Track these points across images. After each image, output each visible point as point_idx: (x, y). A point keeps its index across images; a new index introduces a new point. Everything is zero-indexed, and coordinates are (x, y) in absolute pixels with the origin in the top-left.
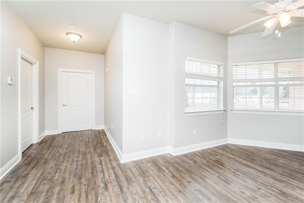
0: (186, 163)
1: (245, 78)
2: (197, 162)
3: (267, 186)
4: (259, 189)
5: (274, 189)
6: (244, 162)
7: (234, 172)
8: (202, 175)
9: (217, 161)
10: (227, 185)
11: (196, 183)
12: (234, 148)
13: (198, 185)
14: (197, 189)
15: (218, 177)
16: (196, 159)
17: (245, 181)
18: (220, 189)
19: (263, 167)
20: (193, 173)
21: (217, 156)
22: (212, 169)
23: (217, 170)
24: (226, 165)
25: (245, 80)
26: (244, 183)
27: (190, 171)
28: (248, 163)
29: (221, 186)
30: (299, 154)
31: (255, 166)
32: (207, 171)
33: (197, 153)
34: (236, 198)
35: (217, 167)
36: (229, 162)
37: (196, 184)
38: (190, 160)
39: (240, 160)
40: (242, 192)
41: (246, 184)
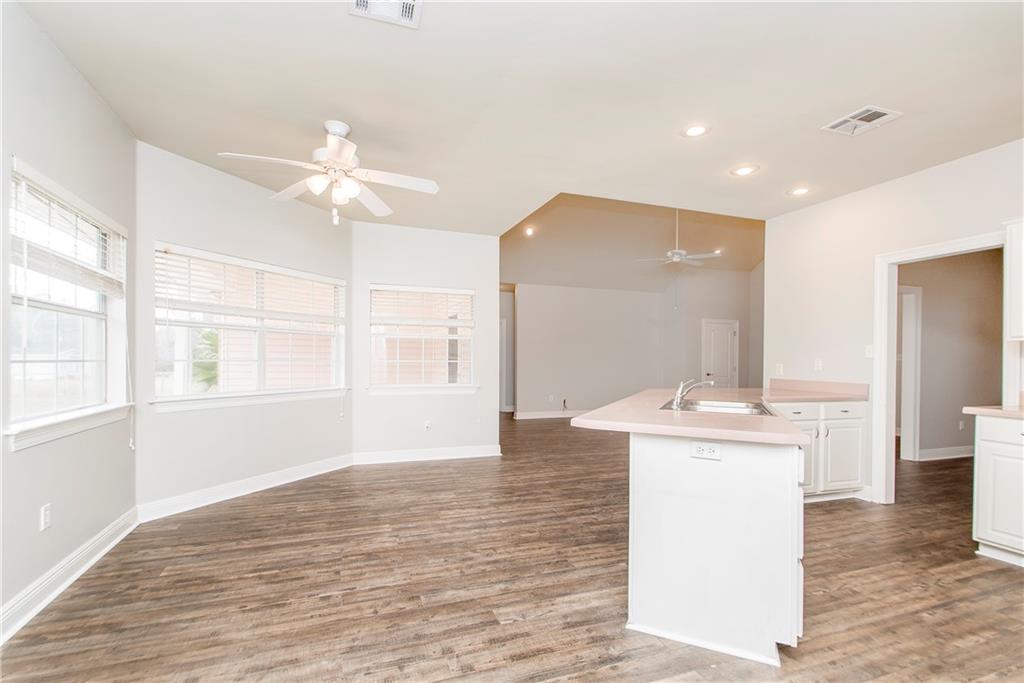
0: (87, 654)
1: (187, 299)
2: (121, 623)
3: (340, 560)
4: (338, 573)
5: (354, 558)
6: (246, 545)
7: (260, 577)
8: (196, 639)
9: (182, 581)
10: (285, 610)
11: (217, 666)
12: (176, 528)
13: (227, 664)
14: (239, 671)
15: (244, 612)
16: (100, 618)
17: (303, 578)
18: (285, 628)
19: (290, 534)
20: (159, 656)
21: (162, 570)
22: (197, 607)
23: (218, 599)
24: (222, 576)
25: (186, 302)
26: (303, 582)
27: (144, 660)
28: (257, 543)
29: (276, 621)
30: (311, 484)
31: (276, 540)
32: (193, 620)
33: (71, 602)
34: (330, 614)
35: (203, 593)
36: (216, 564)
37: (219, 668)
38: (78, 637)
39: (233, 545)
40: (323, 598)
41: (309, 581)
